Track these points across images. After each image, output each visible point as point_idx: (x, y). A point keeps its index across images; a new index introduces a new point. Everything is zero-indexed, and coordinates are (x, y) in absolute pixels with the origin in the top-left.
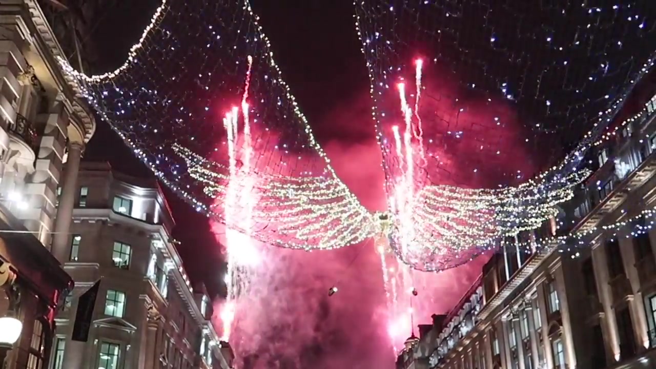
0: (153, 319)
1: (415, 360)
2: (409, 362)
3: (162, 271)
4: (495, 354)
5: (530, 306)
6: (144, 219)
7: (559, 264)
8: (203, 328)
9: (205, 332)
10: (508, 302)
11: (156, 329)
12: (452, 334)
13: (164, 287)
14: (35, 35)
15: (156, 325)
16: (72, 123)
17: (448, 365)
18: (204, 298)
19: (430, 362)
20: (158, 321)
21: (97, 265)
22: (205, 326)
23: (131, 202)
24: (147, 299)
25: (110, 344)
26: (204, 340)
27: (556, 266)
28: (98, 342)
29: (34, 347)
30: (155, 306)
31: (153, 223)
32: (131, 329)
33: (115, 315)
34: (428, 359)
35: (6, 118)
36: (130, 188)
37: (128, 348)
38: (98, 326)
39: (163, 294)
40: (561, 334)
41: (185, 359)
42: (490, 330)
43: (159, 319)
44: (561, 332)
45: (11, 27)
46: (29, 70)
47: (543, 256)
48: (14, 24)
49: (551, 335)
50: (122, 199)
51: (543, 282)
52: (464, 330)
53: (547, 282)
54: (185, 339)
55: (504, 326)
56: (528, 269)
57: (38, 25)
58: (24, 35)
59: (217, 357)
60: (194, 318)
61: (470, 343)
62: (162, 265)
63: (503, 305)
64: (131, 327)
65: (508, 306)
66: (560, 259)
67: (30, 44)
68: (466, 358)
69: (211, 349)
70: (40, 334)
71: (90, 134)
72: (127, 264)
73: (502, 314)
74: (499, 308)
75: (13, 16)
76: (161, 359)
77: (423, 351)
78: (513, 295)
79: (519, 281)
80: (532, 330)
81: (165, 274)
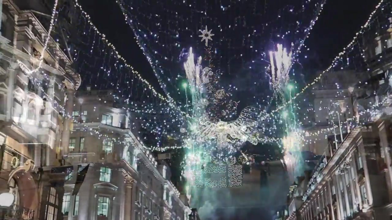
0: (129, 181)
1: (294, 198)
2: (292, 199)
3: (133, 154)
4: (333, 194)
5: (349, 165)
6: (120, 126)
7: (362, 140)
8: (165, 185)
9: (166, 186)
10: (338, 163)
11: (131, 187)
12: (314, 183)
13: (135, 163)
14: (38, 35)
15: (131, 185)
16: (66, 79)
17: (312, 201)
18: (164, 167)
19: (303, 199)
20: (132, 182)
21: (94, 154)
22: (166, 183)
23: (112, 117)
24: (124, 172)
25: (104, 196)
26: (165, 191)
27: (360, 141)
28: (97, 196)
29: (52, 202)
30: (129, 174)
31: (124, 128)
32: (115, 188)
33: (106, 181)
34: (302, 197)
35: (23, 82)
36: (111, 109)
37: (114, 199)
38: (96, 187)
39: (134, 168)
40: (364, 182)
41: (154, 203)
42: (330, 180)
43: (133, 181)
44: (364, 181)
45: (23, 33)
46: (37, 54)
47: (353, 136)
48: (24, 31)
49: (359, 183)
50: (107, 116)
51: (354, 151)
52: (319, 180)
53: (356, 151)
54: (152, 191)
55: (337, 177)
56: (346, 143)
57: (38, 29)
58: (30, 36)
59: (175, 199)
60: (158, 179)
61: (322, 187)
62: (133, 151)
63: (335, 166)
64: (114, 187)
65: (338, 165)
66: (362, 137)
67: (35, 40)
68: (320, 196)
69: (171, 196)
70: (55, 195)
71: (79, 83)
72: (111, 152)
73: (335, 171)
74: (333, 167)
75: (23, 27)
76: (136, 204)
77: (299, 192)
78: (340, 159)
79: (342, 151)
80: (351, 180)
81: (135, 156)
